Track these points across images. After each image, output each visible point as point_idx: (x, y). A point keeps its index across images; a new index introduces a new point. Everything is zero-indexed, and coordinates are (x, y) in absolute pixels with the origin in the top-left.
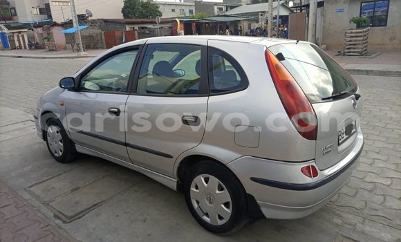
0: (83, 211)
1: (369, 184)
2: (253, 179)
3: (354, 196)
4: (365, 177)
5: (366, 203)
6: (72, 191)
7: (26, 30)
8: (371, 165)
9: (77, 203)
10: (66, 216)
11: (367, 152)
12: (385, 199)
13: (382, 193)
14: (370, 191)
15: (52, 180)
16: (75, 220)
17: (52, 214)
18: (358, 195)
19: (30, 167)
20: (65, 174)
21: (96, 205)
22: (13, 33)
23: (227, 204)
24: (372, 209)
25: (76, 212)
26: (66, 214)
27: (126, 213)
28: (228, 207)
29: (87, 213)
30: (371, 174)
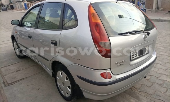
0: (15, 82)
1: (160, 81)
2: (78, 76)
3: (150, 87)
4: (160, 77)
5: (155, 91)
6: (17, 71)
7: (33, 2)
8: (165, 70)
9: (15, 77)
10: (7, 83)
11: (165, 63)
12: (167, 91)
13: (167, 87)
14: (160, 85)
15: (12, 65)
16: (10, 85)
17: (2, 81)
18: (152, 87)
19: (6, 59)
20: (18, 63)
21: (22, 79)
22: (29, 3)
23: (69, 87)
24: (157, 95)
25: (12, 82)
26: (8, 82)
27: (32, 84)
28: (70, 89)
29: (16, 83)
30: (163, 75)
